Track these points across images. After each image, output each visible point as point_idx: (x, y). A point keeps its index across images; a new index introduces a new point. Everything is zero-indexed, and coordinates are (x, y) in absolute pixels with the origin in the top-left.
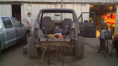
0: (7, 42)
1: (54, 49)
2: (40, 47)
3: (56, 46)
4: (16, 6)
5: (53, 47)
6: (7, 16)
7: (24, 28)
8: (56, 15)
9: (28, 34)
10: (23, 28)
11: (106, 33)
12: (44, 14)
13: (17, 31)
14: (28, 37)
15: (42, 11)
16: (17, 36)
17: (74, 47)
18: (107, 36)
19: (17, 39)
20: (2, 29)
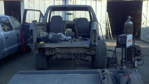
0: (6, 50)
1: (69, 57)
2: (51, 55)
3: (71, 54)
4: (14, 3)
5: (68, 54)
13: (18, 35)
15: (50, 8)
16: (18, 42)
17: (94, 54)
19: (19, 45)
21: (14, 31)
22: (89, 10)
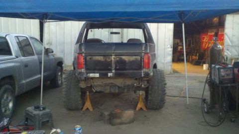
0: (24, 82)
1: (113, 91)
6: (24, 34)
7: (53, 57)
8: (112, 33)
9: (59, 68)
10: (51, 57)
11: (222, 70)
12: (90, 30)
14: (60, 74)
18: (223, 76)
20: (17, 57)
21: (35, 57)
22: (143, 27)
